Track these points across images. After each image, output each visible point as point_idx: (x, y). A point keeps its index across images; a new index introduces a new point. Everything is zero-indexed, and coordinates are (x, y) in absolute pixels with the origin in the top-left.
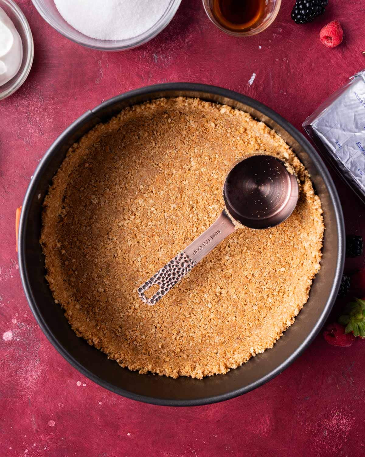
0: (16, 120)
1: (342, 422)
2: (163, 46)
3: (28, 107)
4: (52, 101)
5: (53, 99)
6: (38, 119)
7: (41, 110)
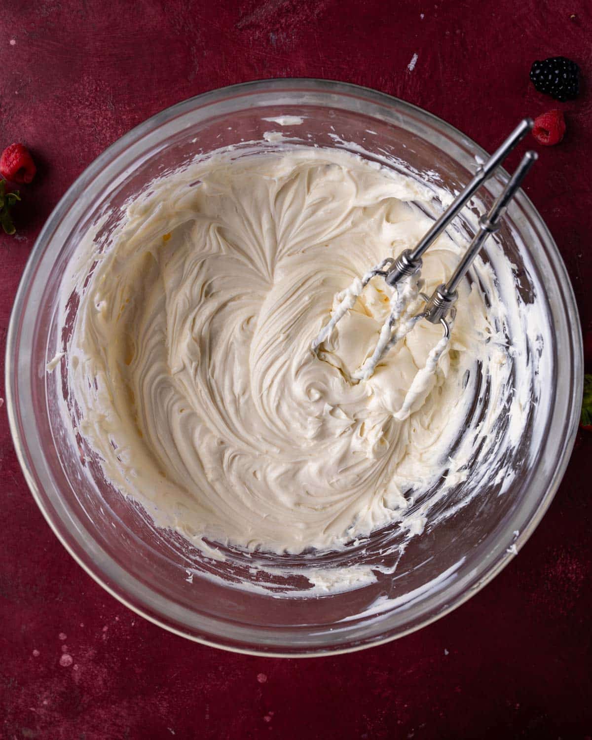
0: (78, 137)
1: (570, 568)
2: (283, 21)
3: (94, 118)
4: (128, 108)
5: (129, 106)
6: (108, 135)
7: (112, 122)
